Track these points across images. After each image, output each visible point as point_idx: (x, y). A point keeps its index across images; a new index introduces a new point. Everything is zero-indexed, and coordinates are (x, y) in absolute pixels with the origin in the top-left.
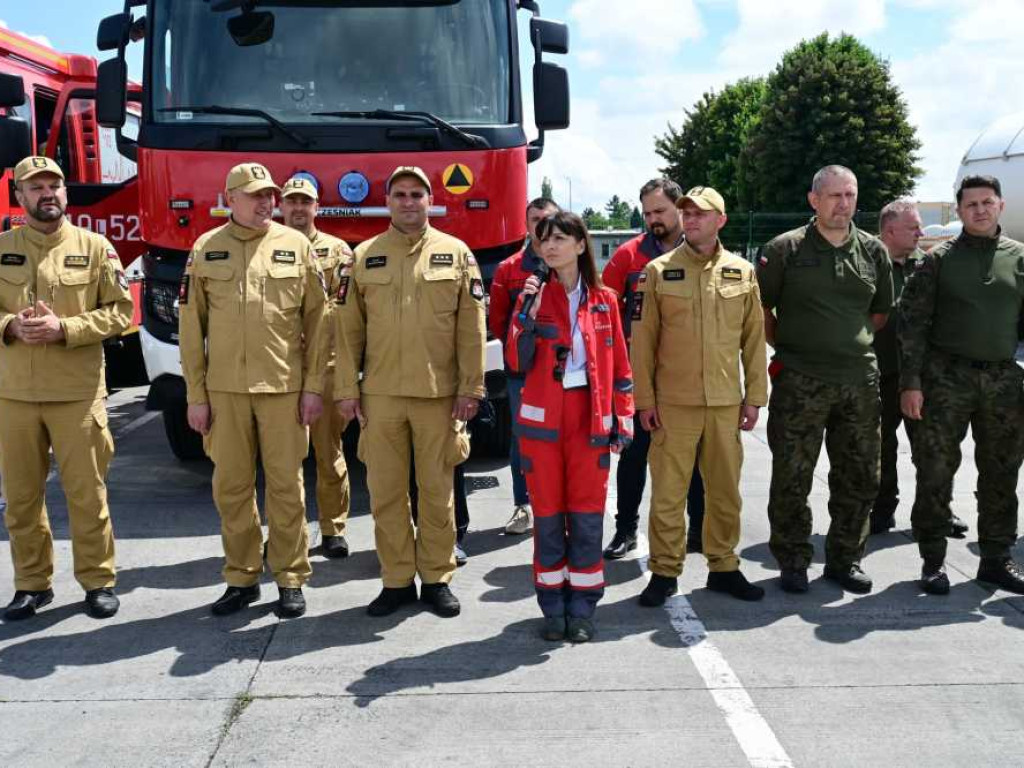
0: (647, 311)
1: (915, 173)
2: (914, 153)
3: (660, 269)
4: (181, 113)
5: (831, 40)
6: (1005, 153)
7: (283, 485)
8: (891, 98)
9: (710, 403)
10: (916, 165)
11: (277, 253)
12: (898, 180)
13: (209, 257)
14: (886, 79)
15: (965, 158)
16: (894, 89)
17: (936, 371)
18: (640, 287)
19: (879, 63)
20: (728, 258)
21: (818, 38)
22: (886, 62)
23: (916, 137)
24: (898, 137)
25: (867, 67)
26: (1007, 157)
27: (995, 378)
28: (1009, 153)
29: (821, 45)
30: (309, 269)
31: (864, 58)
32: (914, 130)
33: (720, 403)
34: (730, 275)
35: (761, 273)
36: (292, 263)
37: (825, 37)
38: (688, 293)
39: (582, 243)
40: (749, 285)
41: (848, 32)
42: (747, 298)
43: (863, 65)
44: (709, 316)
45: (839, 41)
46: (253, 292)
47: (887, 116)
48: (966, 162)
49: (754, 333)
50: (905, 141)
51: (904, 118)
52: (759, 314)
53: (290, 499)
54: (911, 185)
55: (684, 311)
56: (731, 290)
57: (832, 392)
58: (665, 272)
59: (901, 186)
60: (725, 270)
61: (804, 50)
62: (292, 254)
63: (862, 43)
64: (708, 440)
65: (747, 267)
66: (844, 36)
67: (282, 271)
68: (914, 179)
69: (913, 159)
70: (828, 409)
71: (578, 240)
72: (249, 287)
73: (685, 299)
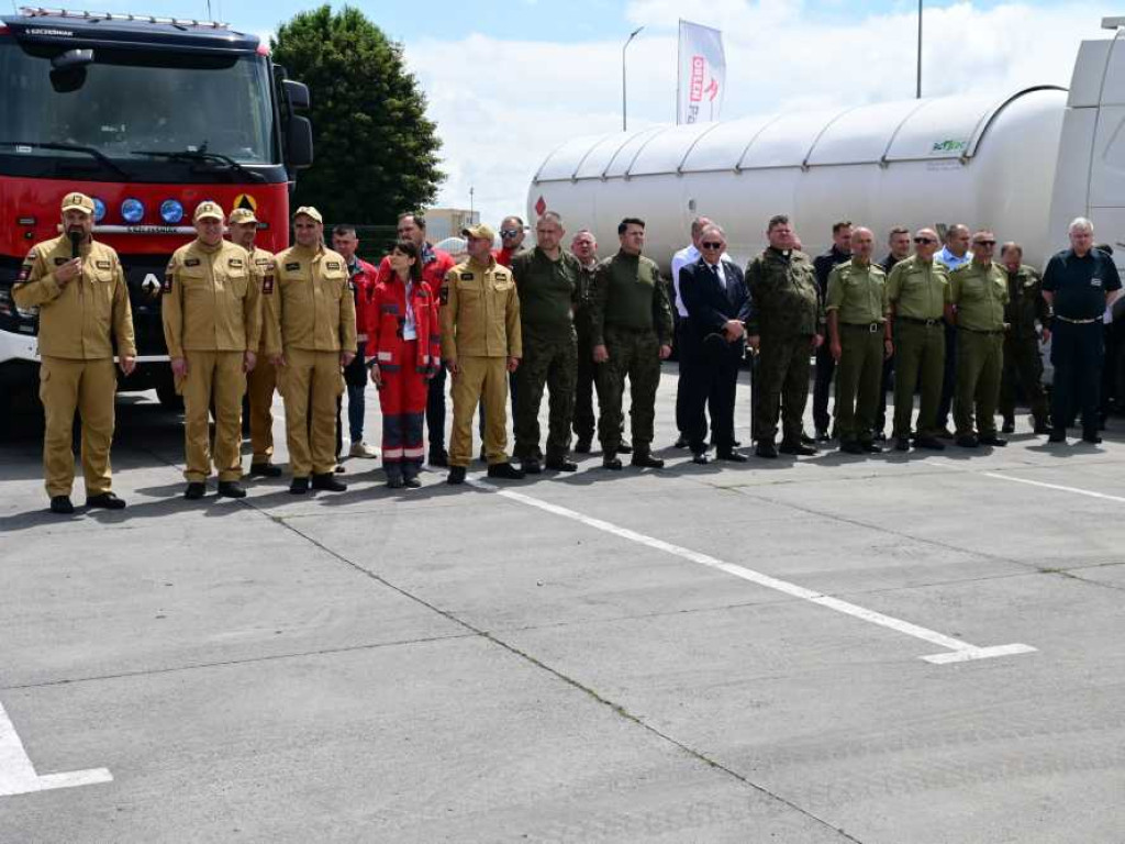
0: (451, 298)
1: (436, 177)
2: (434, 153)
3: (459, 273)
4: (21, 147)
5: (334, 14)
6: (574, 176)
7: (230, 412)
8: (407, 87)
9: (490, 355)
10: (437, 168)
11: (231, 261)
12: (416, 186)
13: (187, 263)
14: (398, 65)
15: (536, 178)
16: (410, 77)
17: (612, 336)
18: (444, 285)
19: (390, 46)
20: (499, 268)
21: (319, 9)
22: (398, 45)
23: (436, 134)
24: (415, 134)
25: (377, 49)
26: (575, 180)
27: (644, 339)
28: (577, 176)
29: (322, 19)
30: (250, 271)
31: (373, 38)
32: (433, 126)
33: (496, 355)
34: (500, 277)
35: (516, 276)
36: (240, 267)
37: (327, 10)
38: (477, 288)
39: (414, 259)
40: (510, 284)
41: (353, 6)
42: (510, 292)
43: (371, 48)
44: (490, 302)
45: (343, 17)
46: (219, 287)
47: (400, 109)
48: (537, 182)
49: (513, 314)
50: (424, 140)
51: (421, 111)
52: (517, 302)
53: (234, 422)
54: (432, 191)
55: (475, 299)
56: (501, 286)
57: (553, 348)
58: (462, 276)
59: (423, 193)
60: (497, 274)
61: (304, 25)
62: (240, 262)
63: (369, 20)
64: (489, 378)
65: (508, 272)
66: (347, 10)
67: (235, 273)
68: (435, 184)
69: (434, 161)
70: (550, 360)
71: (411, 257)
72: (216, 283)
73: (475, 291)
